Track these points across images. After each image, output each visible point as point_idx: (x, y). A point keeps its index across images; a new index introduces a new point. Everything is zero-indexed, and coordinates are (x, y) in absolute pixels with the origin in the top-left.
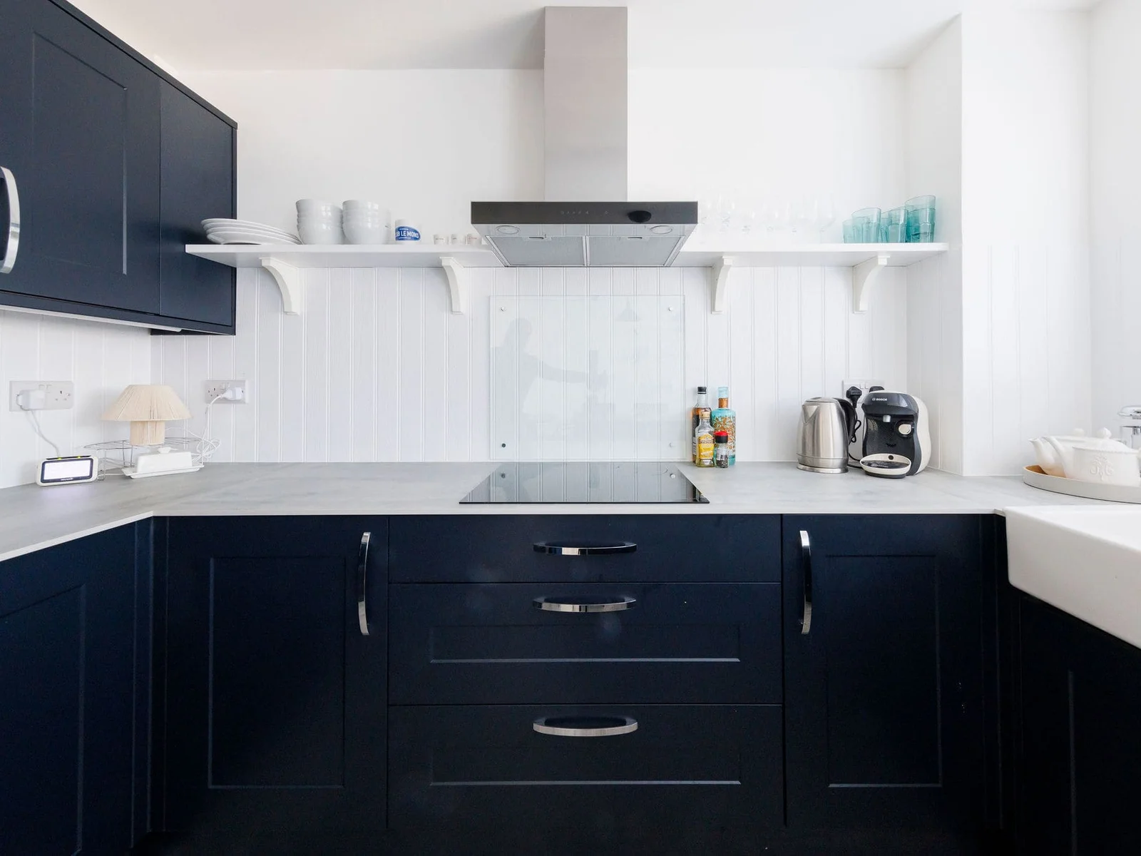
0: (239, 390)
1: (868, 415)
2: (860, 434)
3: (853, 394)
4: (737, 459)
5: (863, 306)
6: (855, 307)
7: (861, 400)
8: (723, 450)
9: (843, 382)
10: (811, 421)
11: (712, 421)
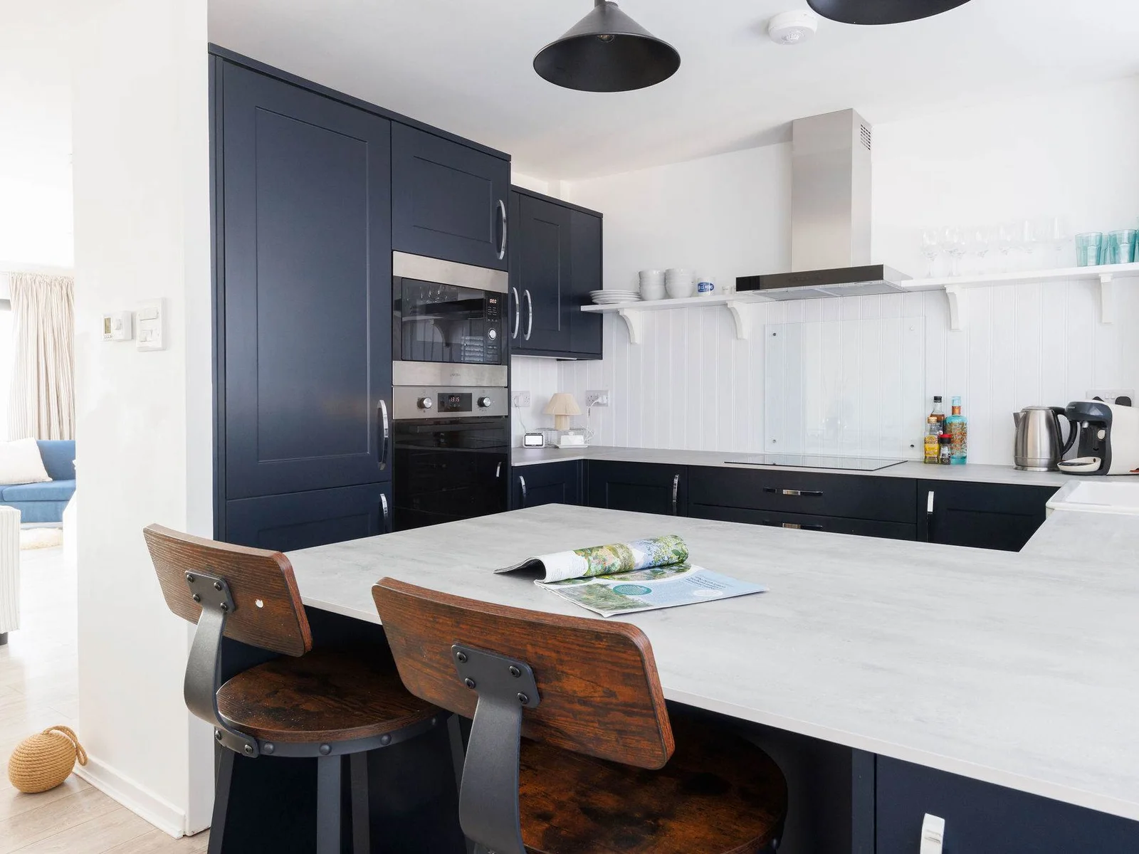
0: (605, 397)
8: (946, 450)
9: (1087, 392)
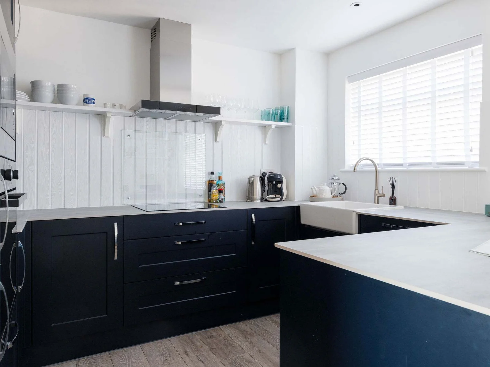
1: (269, 182)
2: (266, 189)
3: (264, 174)
4: (226, 200)
5: (267, 142)
6: (265, 142)
7: (267, 176)
8: (222, 196)
9: (261, 170)
10: (251, 184)
11: (217, 185)
